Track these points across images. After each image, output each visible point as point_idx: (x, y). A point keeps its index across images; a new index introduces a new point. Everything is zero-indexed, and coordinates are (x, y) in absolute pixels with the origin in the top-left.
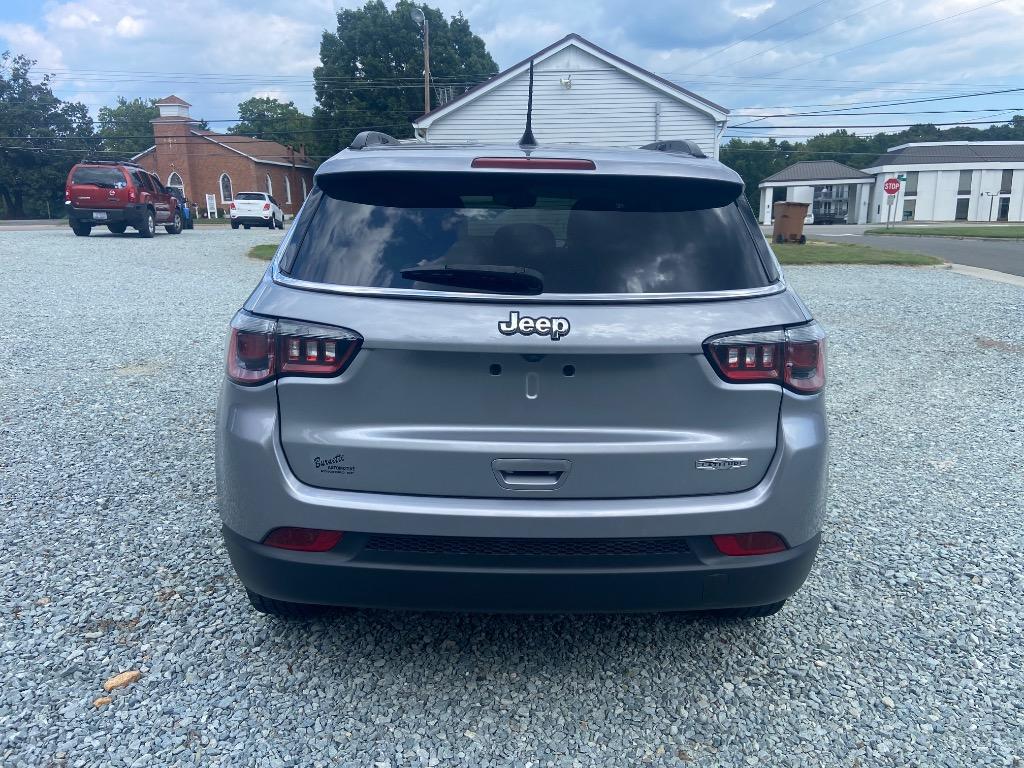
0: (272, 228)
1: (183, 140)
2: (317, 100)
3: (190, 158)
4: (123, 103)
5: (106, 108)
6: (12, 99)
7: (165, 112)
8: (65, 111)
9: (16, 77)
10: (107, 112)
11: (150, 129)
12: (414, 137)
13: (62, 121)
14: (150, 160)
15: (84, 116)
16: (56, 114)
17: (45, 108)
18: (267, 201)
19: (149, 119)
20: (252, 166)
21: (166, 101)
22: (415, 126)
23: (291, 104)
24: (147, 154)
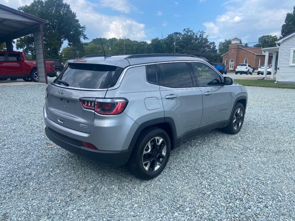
0: (247, 74)
1: (236, 49)
2: (281, 34)
3: (237, 54)
4: (226, 41)
5: (221, 42)
6: (198, 42)
7: (233, 42)
8: (210, 44)
9: (200, 36)
10: (221, 43)
11: (228, 47)
12: (276, 46)
13: (208, 46)
14: (227, 56)
15: (214, 45)
16: (208, 45)
17: (205, 44)
18: (247, 66)
19: (228, 45)
20: (255, 56)
21: (234, 39)
22: (276, 42)
23: (276, 36)
24: (226, 54)
